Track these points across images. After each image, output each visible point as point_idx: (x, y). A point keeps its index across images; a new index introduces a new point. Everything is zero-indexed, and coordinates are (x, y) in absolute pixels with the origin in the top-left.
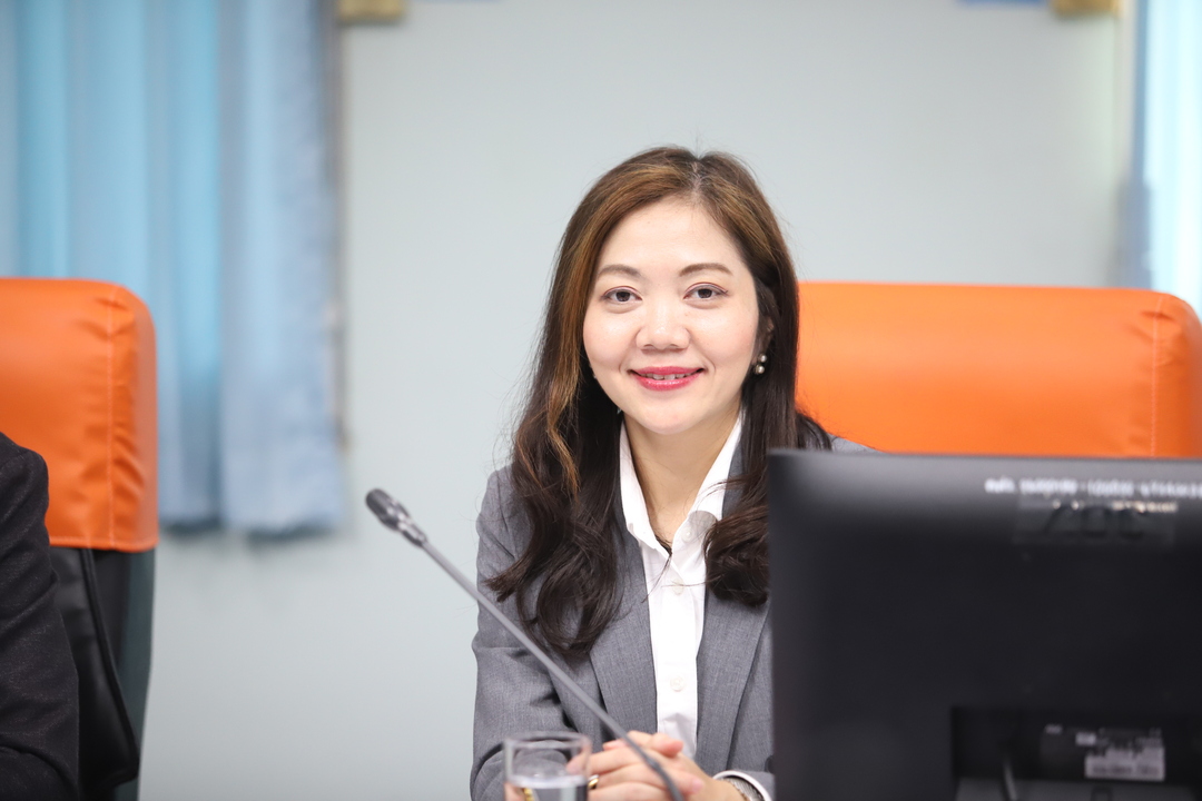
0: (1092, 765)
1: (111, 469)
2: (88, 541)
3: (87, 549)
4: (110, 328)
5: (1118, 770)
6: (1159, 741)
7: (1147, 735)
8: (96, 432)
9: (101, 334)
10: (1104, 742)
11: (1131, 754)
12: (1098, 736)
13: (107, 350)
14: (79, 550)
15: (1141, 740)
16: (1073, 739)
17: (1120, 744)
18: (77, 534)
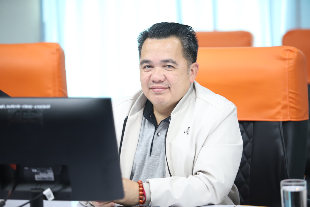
0: (37, 177)
5: (43, 178)
6: (51, 171)
7: (48, 169)
10: (39, 171)
11: (45, 174)
12: (37, 170)
15: (47, 171)
16: (31, 171)
17: (43, 171)
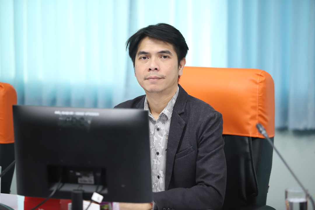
1: (257, 117)
2: (251, 135)
3: (250, 137)
4: (258, 82)
8: (254, 108)
9: (256, 83)
13: (257, 87)
14: (249, 137)
18: (248, 134)
